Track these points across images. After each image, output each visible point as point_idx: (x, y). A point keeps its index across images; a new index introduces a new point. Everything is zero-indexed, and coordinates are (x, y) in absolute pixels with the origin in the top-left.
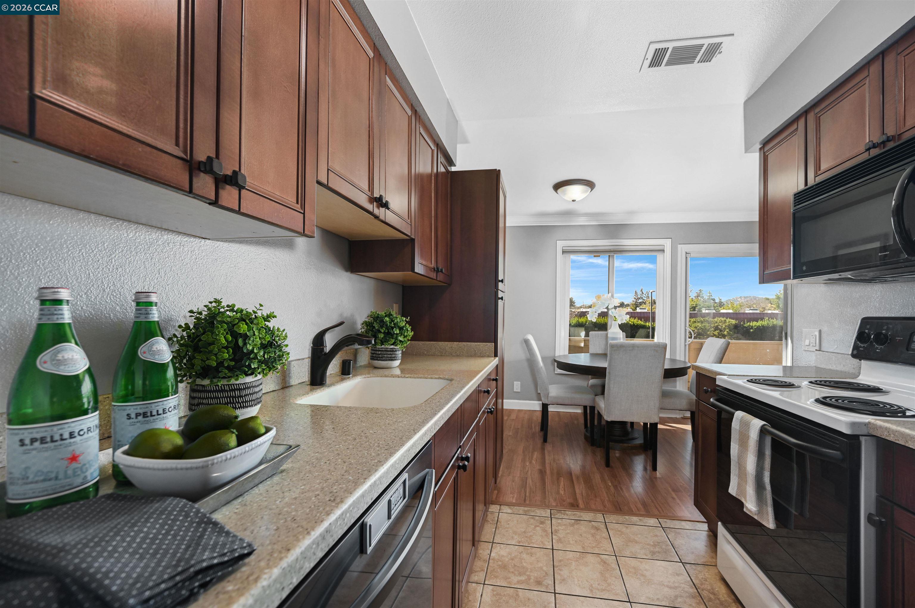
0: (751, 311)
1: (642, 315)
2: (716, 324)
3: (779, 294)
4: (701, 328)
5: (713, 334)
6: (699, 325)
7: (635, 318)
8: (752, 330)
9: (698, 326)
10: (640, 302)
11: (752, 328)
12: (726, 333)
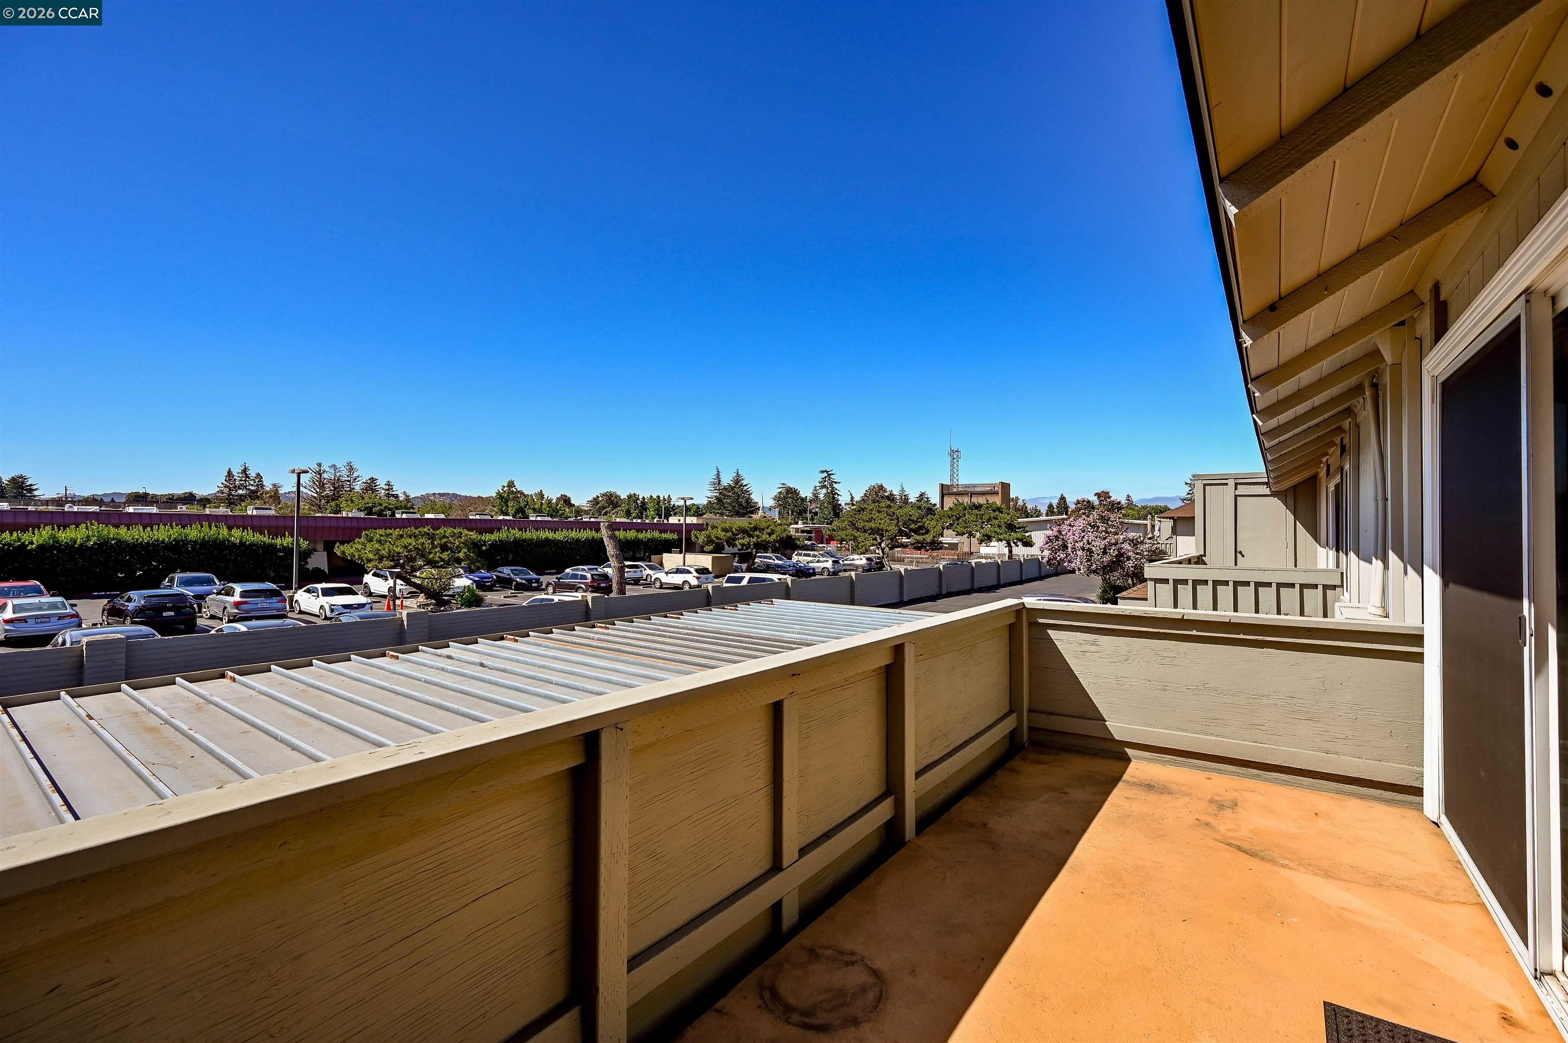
0: (478, 517)
1: (265, 523)
2: (444, 540)
3: (501, 491)
4: (417, 548)
5: (440, 557)
6: (412, 541)
7: (245, 528)
8: (484, 548)
9: (410, 544)
10: (242, 495)
11: (484, 544)
12: (461, 555)
